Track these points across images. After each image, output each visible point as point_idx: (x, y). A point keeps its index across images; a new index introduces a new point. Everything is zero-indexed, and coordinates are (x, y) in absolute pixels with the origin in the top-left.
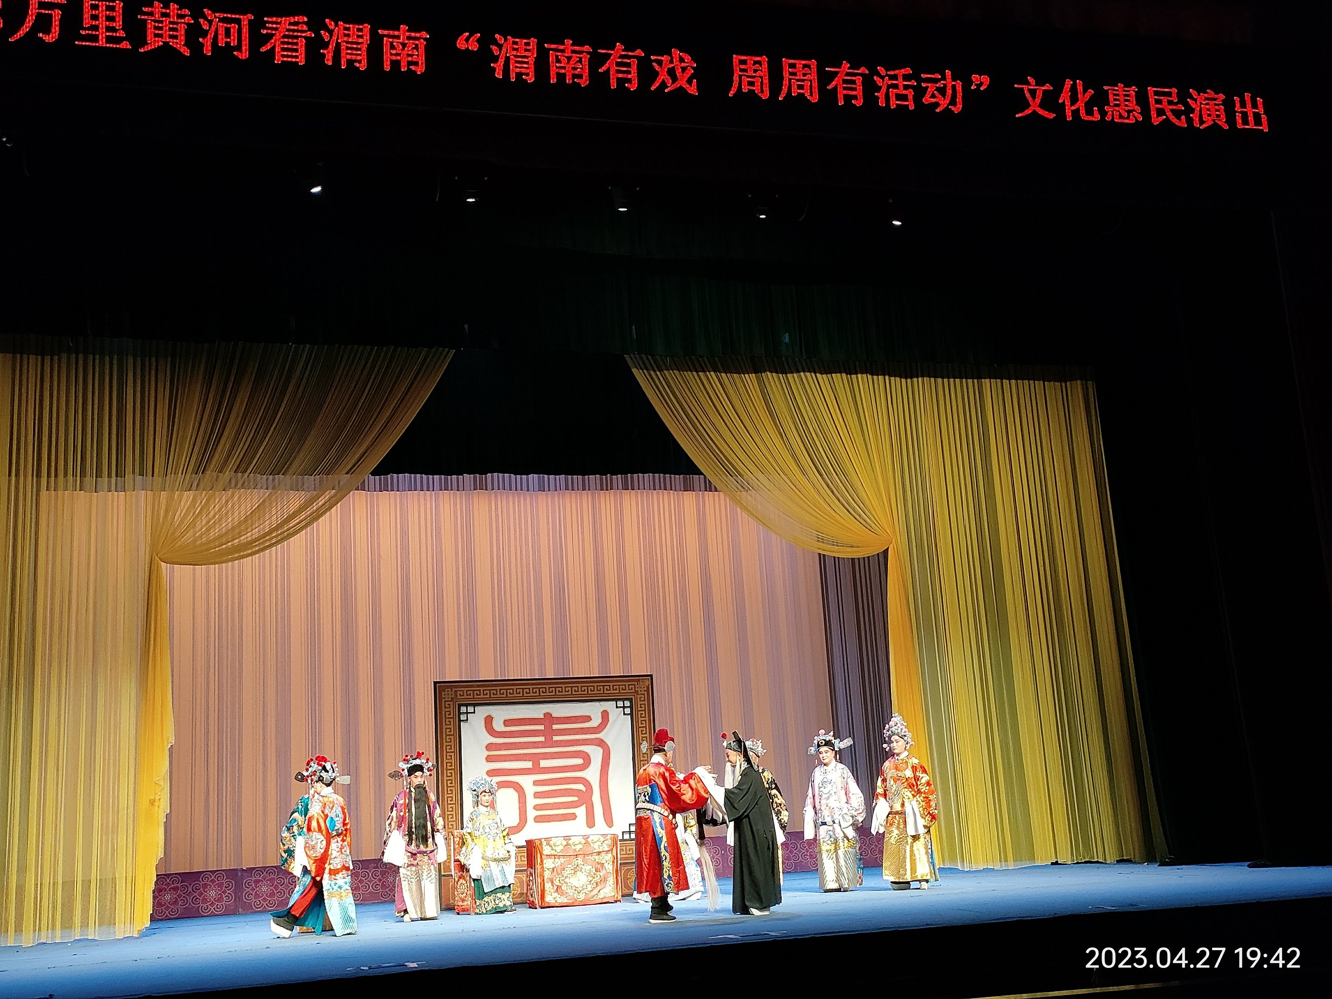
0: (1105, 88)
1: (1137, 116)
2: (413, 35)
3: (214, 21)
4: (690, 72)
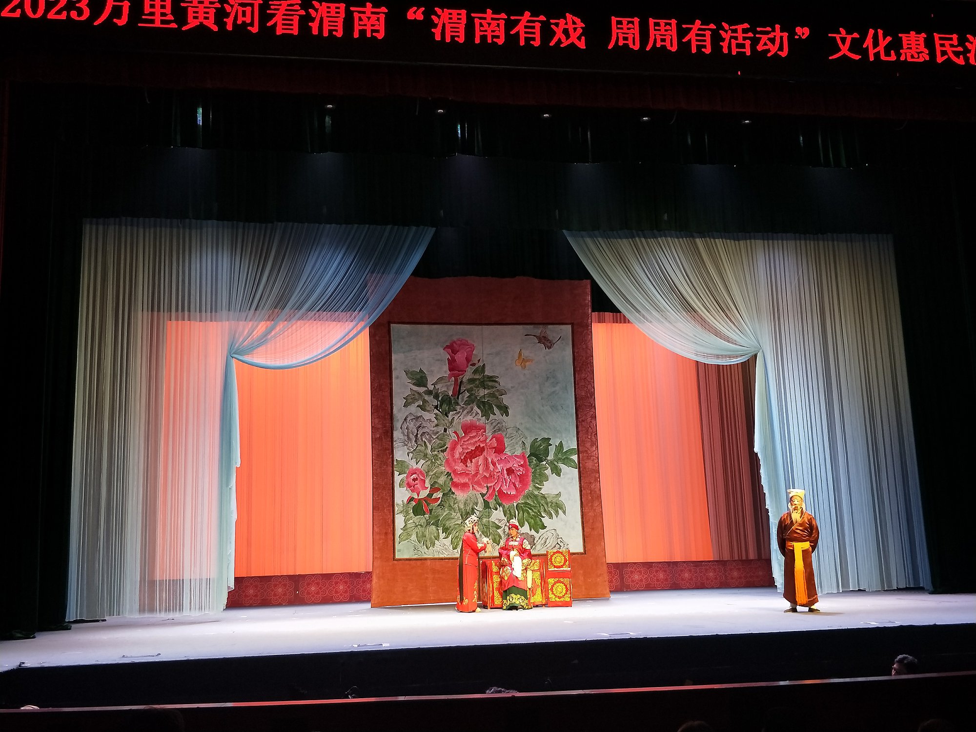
0: (900, 35)
1: (925, 57)
2: (376, 10)
3: (234, 6)
4: (580, 31)
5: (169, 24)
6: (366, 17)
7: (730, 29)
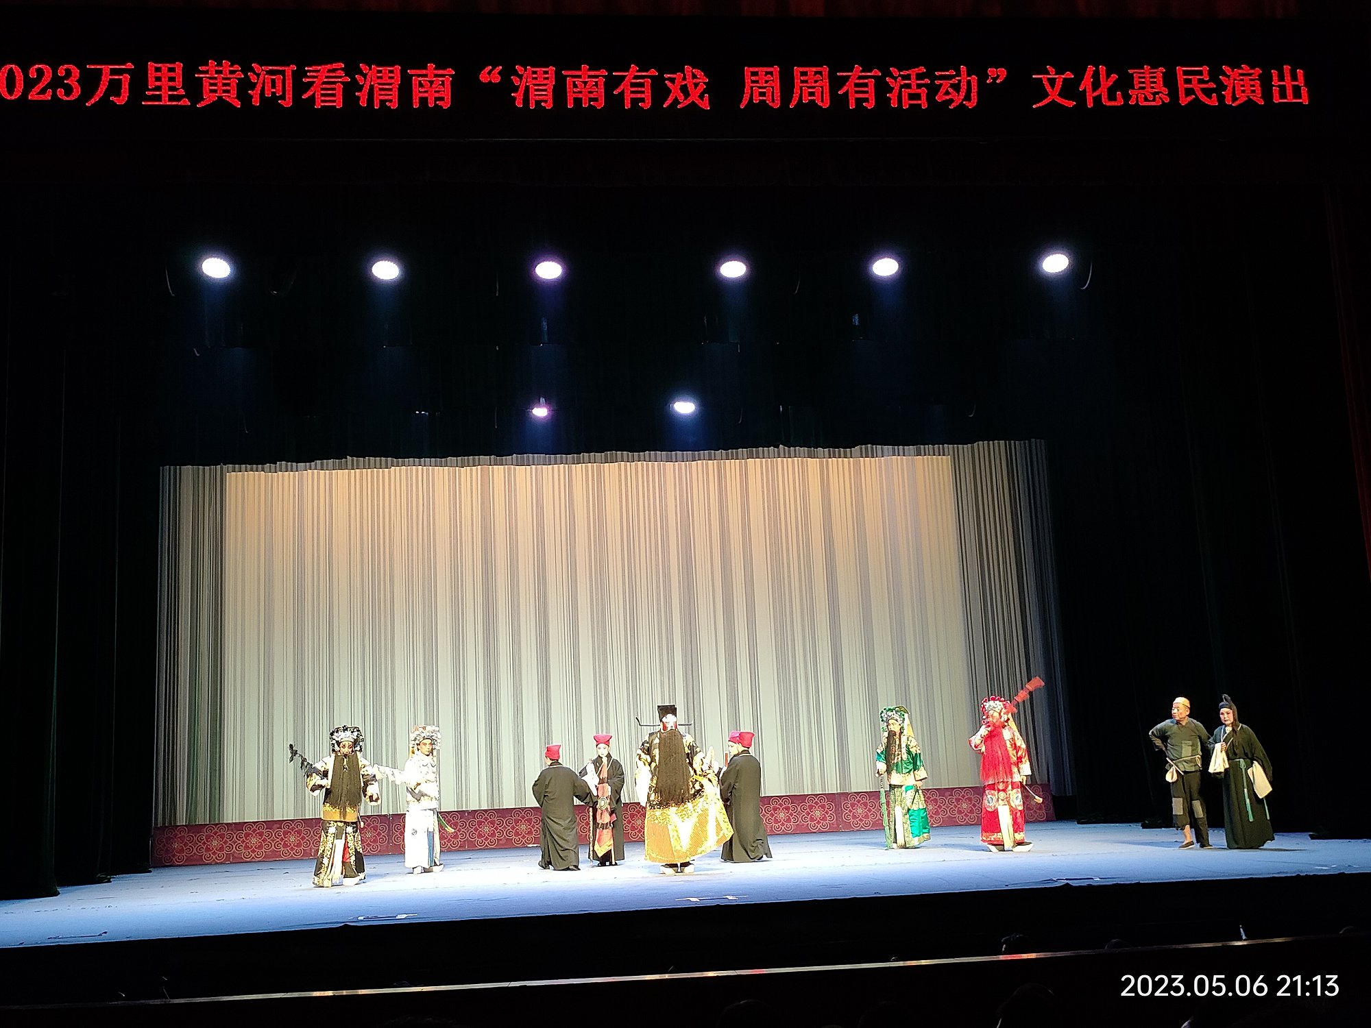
0: (1130, 71)
1: (1163, 98)
2: (441, 72)
3: (261, 74)
4: (702, 87)
5: (179, 101)
6: (427, 81)
7: (900, 75)
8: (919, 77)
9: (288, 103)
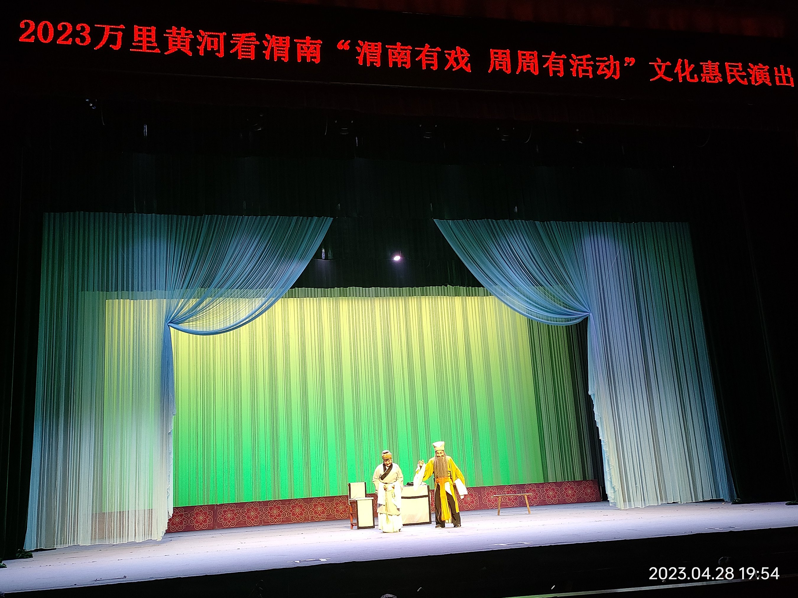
0: (701, 63)
1: (719, 79)
2: (313, 42)
3: (204, 36)
4: (466, 59)
5: (154, 50)
6: (305, 46)
7: (577, 59)
8: (588, 60)
9: (221, 55)
